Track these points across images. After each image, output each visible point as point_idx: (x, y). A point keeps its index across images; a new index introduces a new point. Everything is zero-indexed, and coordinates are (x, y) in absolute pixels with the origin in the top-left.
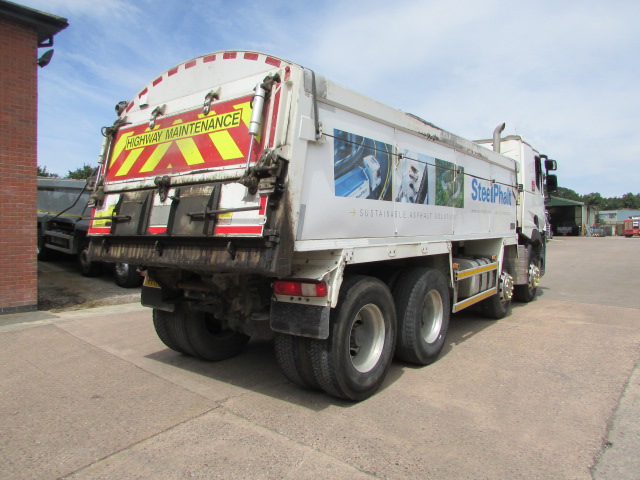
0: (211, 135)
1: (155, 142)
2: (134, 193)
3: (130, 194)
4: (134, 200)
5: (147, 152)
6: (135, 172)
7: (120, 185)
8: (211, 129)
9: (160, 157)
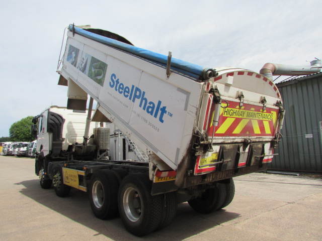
0: (264, 121)
1: (241, 117)
2: (229, 145)
3: (226, 145)
4: (229, 150)
5: (237, 122)
6: (229, 133)
7: (220, 140)
8: (264, 119)
9: (243, 127)
